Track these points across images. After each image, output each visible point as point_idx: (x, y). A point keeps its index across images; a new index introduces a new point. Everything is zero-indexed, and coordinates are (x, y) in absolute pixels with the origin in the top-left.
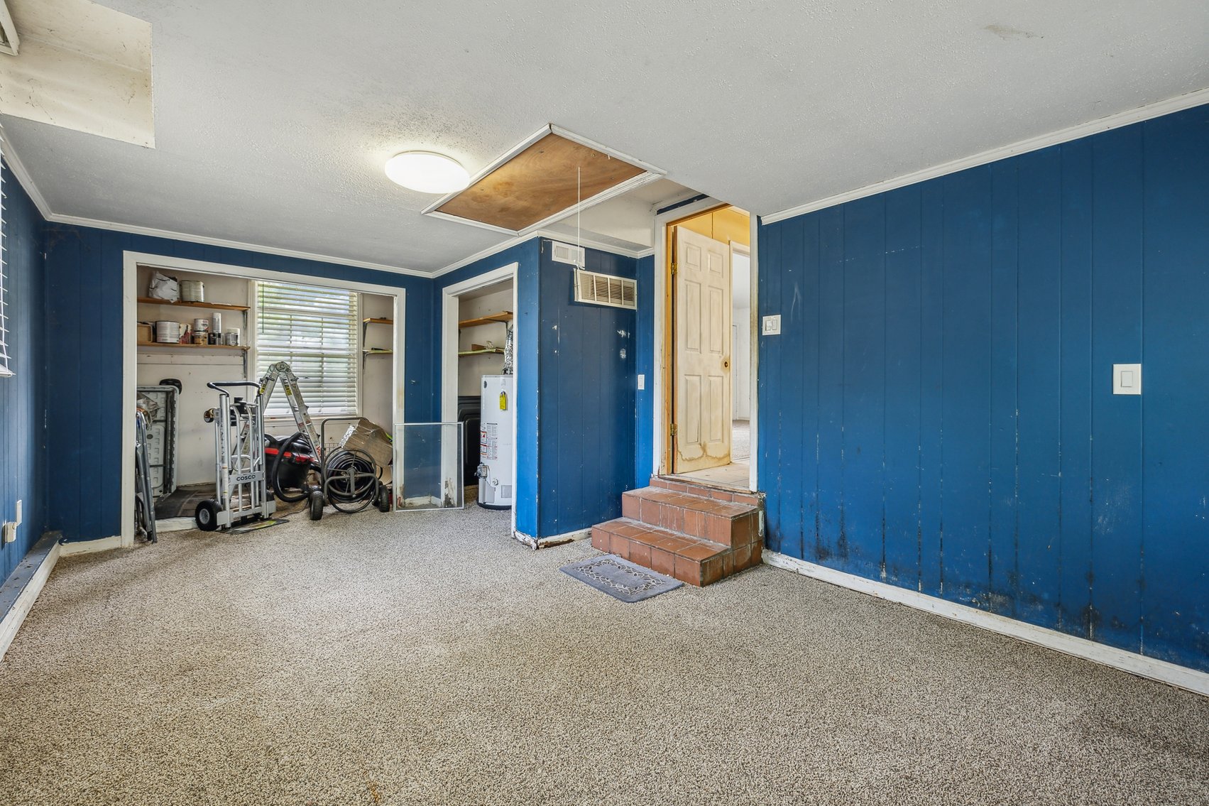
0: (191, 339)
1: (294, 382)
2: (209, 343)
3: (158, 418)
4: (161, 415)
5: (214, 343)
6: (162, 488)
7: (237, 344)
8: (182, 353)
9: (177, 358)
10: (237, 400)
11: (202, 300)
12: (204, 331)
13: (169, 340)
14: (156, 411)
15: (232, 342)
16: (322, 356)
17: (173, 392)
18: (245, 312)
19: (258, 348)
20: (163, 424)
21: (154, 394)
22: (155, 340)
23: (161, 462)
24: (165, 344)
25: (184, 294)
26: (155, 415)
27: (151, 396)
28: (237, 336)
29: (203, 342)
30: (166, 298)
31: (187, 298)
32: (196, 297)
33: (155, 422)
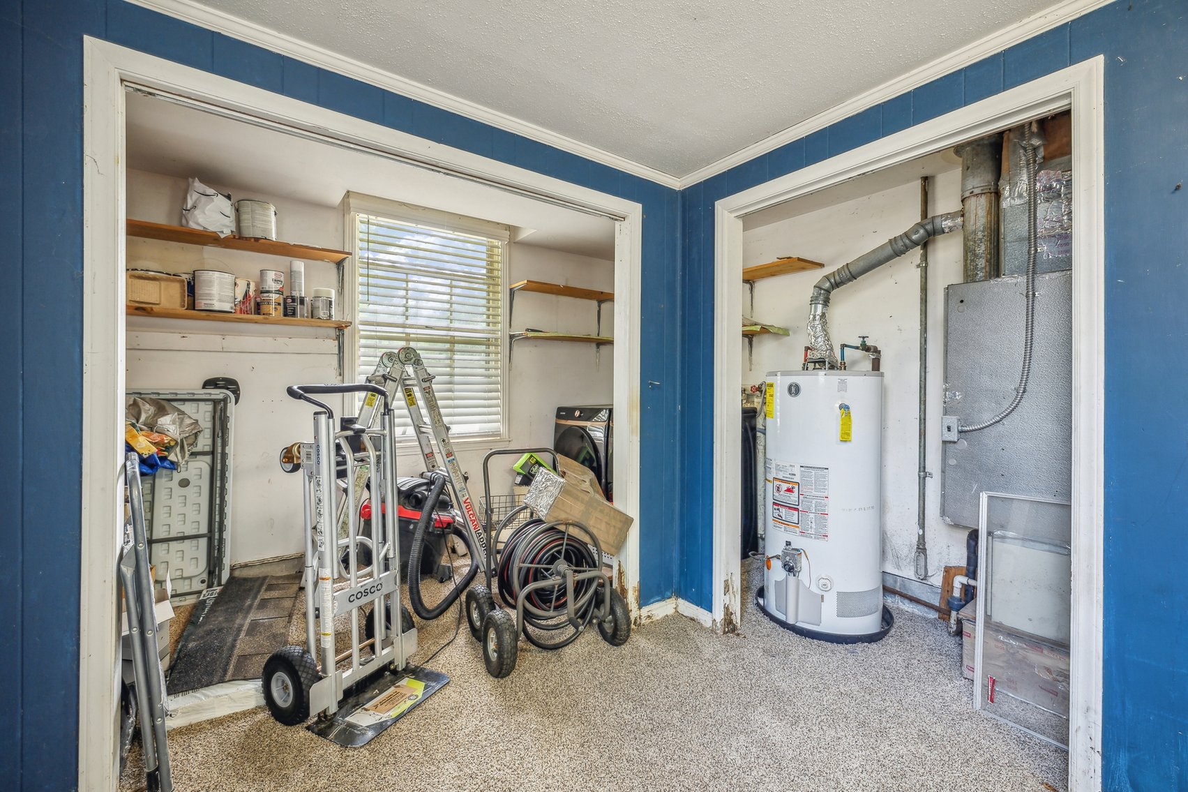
0: (254, 306)
1: (427, 384)
2: (285, 315)
3: (199, 448)
4: (204, 442)
5: (294, 314)
6: (205, 576)
7: (330, 316)
8: (240, 333)
9: (232, 341)
10: (346, 423)
11: (274, 237)
12: (279, 292)
13: (217, 306)
14: (196, 435)
15: (322, 313)
16: (452, 341)
17: (225, 400)
18: (340, 264)
19: (361, 327)
20: (208, 458)
21: (194, 405)
22: (192, 306)
23: (204, 529)
24: (212, 314)
25: (243, 224)
26: (194, 444)
27: (188, 408)
28: (331, 302)
29: (274, 312)
30: (211, 228)
31: (248, 232)
32: (265, 230)
33: (193, 454)
